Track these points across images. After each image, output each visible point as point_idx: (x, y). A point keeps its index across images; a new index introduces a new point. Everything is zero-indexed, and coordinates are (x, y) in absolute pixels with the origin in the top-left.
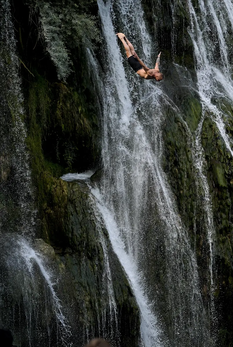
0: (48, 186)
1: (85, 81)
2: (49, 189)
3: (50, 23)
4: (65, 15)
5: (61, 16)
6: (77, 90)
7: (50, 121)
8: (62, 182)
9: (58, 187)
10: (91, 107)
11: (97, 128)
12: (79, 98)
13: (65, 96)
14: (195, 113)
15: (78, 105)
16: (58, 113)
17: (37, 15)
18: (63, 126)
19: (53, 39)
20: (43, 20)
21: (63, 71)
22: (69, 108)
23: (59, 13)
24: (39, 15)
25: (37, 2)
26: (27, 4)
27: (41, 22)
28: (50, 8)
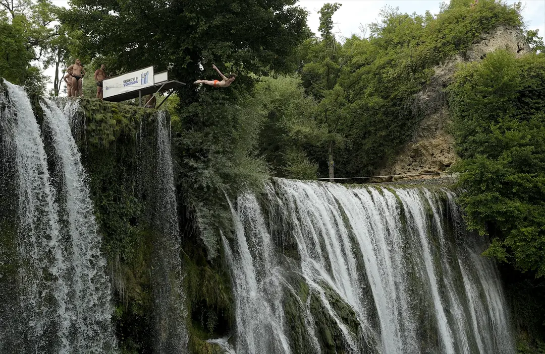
0: (196, 347)
1: (223, 266)
2: (197, 349)
3: (203, 217)
4: (214, 212)
5: (212, 212)
6: (218, 272)
7: (198, 296)
8: (207, 344)
9: (204, 348)
10: (228, 285)
11: (232, 301)
12: (219, 278)
13: (209, 276)
14: (304, 290)
15: (219, 284)
16: (204, 289)
18: (207, 299)
19: (205, 229)
20: (199, 214)
21: (212, 253)
22: (212, 286)
23: (210, 210)
24: (195, 211)
25: (193, 202)
26: (186, 204)
27: (197, 216)
28: (203, 206)
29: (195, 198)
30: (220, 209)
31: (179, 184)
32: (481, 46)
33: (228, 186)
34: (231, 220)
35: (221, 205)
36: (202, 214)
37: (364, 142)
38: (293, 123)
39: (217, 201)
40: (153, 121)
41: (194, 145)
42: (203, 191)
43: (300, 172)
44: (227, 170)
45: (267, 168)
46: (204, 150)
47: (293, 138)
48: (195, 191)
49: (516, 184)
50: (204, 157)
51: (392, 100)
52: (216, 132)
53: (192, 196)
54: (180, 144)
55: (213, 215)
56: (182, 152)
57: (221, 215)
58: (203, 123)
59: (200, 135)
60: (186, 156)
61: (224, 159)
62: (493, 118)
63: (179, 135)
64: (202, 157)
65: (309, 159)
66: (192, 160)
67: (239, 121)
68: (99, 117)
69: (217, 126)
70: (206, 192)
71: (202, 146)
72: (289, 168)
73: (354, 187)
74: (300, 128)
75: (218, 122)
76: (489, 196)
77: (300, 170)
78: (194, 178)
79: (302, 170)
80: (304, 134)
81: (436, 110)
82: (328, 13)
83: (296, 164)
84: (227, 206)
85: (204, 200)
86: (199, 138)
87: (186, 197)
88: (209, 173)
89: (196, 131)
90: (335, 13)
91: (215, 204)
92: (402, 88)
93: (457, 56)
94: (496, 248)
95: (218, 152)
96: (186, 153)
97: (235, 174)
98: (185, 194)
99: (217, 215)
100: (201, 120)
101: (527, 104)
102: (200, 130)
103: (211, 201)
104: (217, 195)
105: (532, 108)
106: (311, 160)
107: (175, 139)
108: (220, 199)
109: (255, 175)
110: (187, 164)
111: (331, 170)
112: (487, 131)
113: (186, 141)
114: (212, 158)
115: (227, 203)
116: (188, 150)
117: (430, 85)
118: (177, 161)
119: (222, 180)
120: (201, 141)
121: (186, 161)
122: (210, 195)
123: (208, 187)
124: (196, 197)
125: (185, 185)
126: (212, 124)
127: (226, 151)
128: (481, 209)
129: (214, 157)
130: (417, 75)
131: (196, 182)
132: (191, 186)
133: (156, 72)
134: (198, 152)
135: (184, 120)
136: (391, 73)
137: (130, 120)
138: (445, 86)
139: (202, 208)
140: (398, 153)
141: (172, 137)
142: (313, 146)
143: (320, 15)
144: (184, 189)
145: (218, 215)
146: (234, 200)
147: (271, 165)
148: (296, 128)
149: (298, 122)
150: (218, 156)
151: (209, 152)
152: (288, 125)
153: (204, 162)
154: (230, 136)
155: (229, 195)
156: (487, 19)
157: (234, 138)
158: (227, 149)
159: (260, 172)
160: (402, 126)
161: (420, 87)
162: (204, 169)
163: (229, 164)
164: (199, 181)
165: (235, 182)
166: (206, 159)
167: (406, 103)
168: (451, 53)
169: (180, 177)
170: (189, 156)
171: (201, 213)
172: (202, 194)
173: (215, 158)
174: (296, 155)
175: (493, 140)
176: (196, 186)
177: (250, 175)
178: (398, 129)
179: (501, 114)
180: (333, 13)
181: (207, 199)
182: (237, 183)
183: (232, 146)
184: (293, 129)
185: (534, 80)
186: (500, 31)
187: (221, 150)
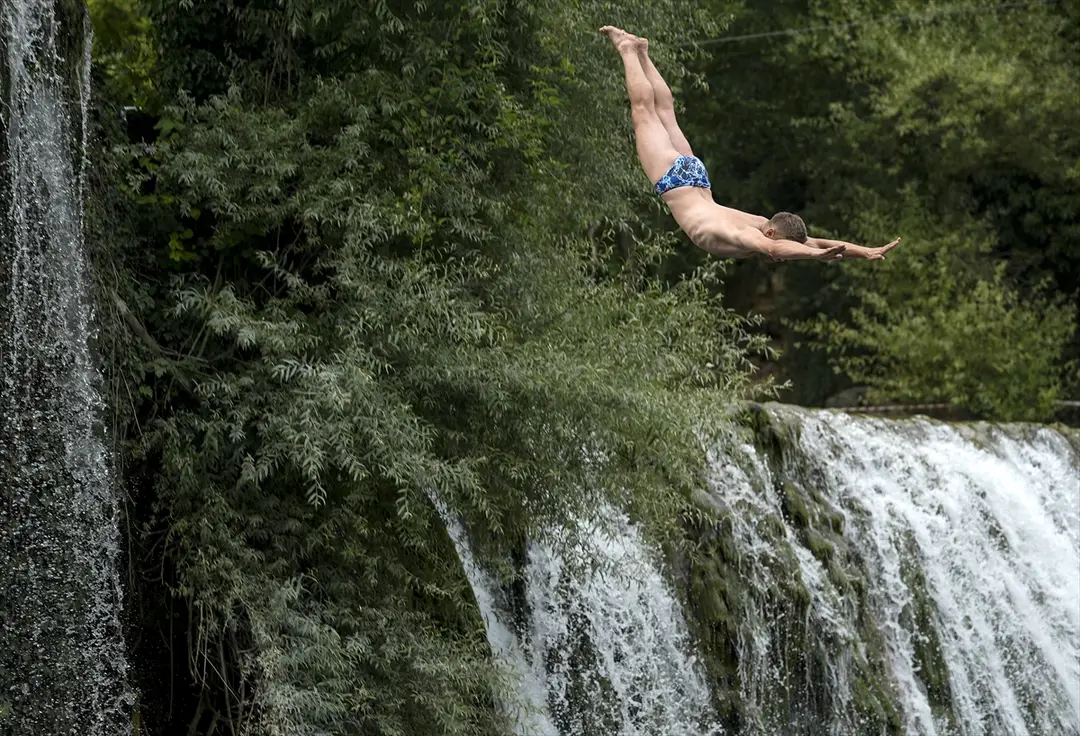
3: (301, 676)
4: (377, 642)
5: (358, 645)
20: (271, 659)
23: (345, 632)
24: (245, 639)
25: (236, 575)
26: (185, 591)
27: (258, 671)
28: (302, 606)
29: (250, 554)
30: (415, 625)
31: (140, 452)
33: (465, 473)
34: (483, 702)
35: (418, 599)
36: (294, 659)
38: (905, 28)
39: (396, 569)
41: (242, 196)
42: (302, 498)
43: (942, 365)
44: (459, 369)
45: (733, 353)
46: (309, 229)
47: (902, 129)
48: (246, 501)
50: (310, 278)
52: (388, 108)
53: (224, 534)
54: (148, 187)
55: (368, 671)
56: (161, 243)
57: (420, 666)
58: (303, 45)
59: (289, 127)
60: (185, 268)
61: (438, 295)
63: (142, 128)
64: (294, 280)
65: (1008, 274)
66: (228, 294)
67: (544, 37)
69: (393, 67)
70: (321, 514)
71: (295, 201)
72: (873, 335)
74: (947, 62)
75: (400, 39)
77: (947, 345)
78: (242, 415)
79: (959, 349)
80: (977, 103)
83: (918, 309)
84: (460, 603)
85: (304, 566)
86: (277, 147)
87: (185, 541)
88: (342, 383)
89: (253, 99)
91: (380, 592)
95: (400, 247)
96: (187, 244)
97: (515, 392)
98: (181, 525)
99: (395, 663)
100: (294, 28)
102: (280, 91)
103: (357, 570)
104: (392, 531)
106: (1019, 279)
107: (118, 149)
108: (414, 560)
109: (649, 399)
110: (194, 322)
113: (196, 168)
114: (365, 289)
115: (457, 588)
116: (206, 222)
118: (132, 304)
119: (427, 434)
120: (290, 168)
121: (187, 300)
122: (346, 531)
123: (333, 474)
124: (252, 542)
125: (181, 463)
126: (365, 51)
127: (457, 236)
129: (375, 278)
131: (254, 440)
132: (222, 472)
134: (266, 243)
135: (177, 24)
139: (294, 619)
141: (102, 137)
142: (1036, 183)
144: (172, 486)
145: (403, 664)
146: (506, 563)
147: (754, 330)
148: (922, 63)
149: (935, 22)
150: (400, 274)
151: (338, 244)
152: (868, 43)
153: (308, 308)
154: (485, 136)
155: (477, 531)
157: (509, 152)
158: (458, 225)
159: (679, 377)
162: (310, 355)
163: (475, 324)
164: (277, 435)
165: (512, 444)
166: (320, 293)
169: (145, 409)
170: (208, 268)
171: (285, 648)
172: (293, 525)
173: (382, 289)
174: (924, 245)
176: (253, 472)
177: (614, 403)
181: (323, 558)
182: (522, 453)
183: (497, 208)
184: (903, 67)
187: (422, 228)
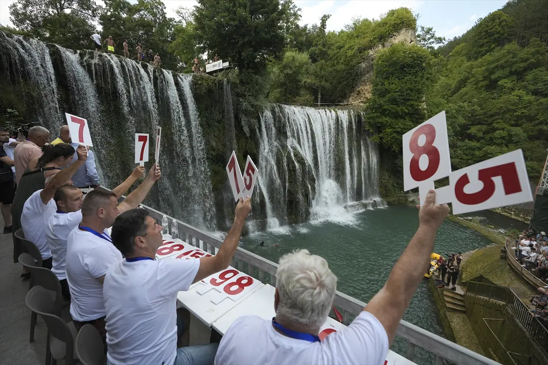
16: (247, 147)
17: (241, 119)
19: (245, 125)
21: (248, 135)
29: (241, 114)
32: (392, 39)
37: (338, 86)
38: (304, 78)
40: (222, 83)
46: (245, 94)
47: (302, 85)
49: (388, 110)
51: (350, 66)
53: (239, 113)
60: (237, 96)
61: (252, 99)
62: (387, 78)
65: (310, 94)
66: (240, 98)
68: (200, 82)
71: (244, 92)
73: (319, 109)
74: (306, 80)
76: (376, 114)
77: (305, 99)
80: (309, 83)
81: (368, 72)
82: (324, 20)
83: (304, 97)
85: (244, 114)
90: (328, 20)
92: (355, 61)
93: (380, 45)
94: (376, 137)
101: (405, 71)
105: (407, 73)
111: (319, 100)
112: (383, 84)
117: (367, 59)
120: (244, 90)
123: (245, 109)
126: (248, 83)
128: (371, 121)
129: (248, 97)
130: (361, 54)
133: (223, 62)
134: (242, 95)
136: (350, 53)
137: (213, 83)
138: (372, 60)
139: (244, 117)
140: (351, 92)
143: (321, 21)
148: (304, 80)
149: (306, 77)
152: (300, 79)
156: (397, 25)
160: (353, 80)
161: (362, 60)
163: (254, 100)
167: (356, 68)
168: (376, 43)
170: (239, 96)
171: (243, 119)
174: (305, 92)
175: (384, 89)
178: (352, 81)
179: (391, 76)
180: (327, 20)
185: (410, 59)
186: (403, 31)
